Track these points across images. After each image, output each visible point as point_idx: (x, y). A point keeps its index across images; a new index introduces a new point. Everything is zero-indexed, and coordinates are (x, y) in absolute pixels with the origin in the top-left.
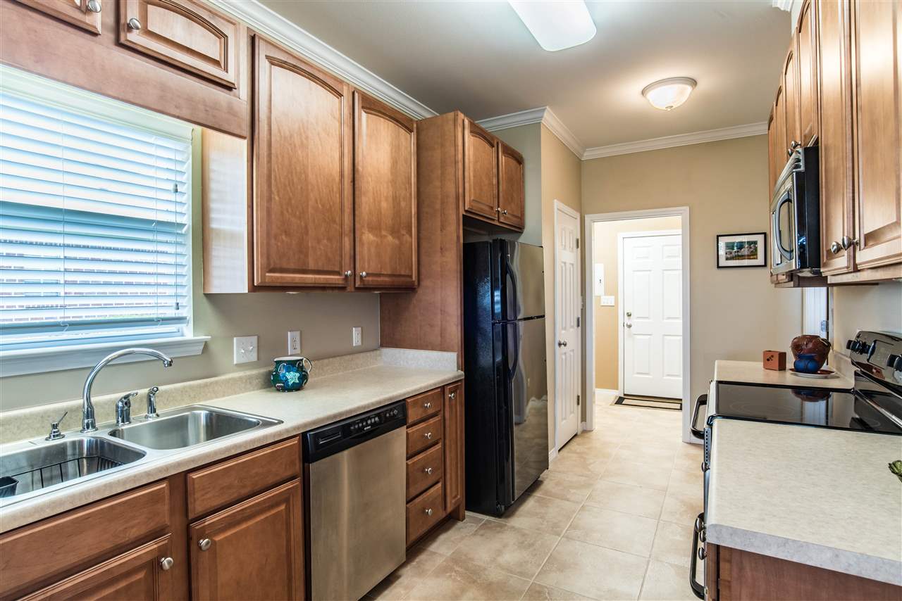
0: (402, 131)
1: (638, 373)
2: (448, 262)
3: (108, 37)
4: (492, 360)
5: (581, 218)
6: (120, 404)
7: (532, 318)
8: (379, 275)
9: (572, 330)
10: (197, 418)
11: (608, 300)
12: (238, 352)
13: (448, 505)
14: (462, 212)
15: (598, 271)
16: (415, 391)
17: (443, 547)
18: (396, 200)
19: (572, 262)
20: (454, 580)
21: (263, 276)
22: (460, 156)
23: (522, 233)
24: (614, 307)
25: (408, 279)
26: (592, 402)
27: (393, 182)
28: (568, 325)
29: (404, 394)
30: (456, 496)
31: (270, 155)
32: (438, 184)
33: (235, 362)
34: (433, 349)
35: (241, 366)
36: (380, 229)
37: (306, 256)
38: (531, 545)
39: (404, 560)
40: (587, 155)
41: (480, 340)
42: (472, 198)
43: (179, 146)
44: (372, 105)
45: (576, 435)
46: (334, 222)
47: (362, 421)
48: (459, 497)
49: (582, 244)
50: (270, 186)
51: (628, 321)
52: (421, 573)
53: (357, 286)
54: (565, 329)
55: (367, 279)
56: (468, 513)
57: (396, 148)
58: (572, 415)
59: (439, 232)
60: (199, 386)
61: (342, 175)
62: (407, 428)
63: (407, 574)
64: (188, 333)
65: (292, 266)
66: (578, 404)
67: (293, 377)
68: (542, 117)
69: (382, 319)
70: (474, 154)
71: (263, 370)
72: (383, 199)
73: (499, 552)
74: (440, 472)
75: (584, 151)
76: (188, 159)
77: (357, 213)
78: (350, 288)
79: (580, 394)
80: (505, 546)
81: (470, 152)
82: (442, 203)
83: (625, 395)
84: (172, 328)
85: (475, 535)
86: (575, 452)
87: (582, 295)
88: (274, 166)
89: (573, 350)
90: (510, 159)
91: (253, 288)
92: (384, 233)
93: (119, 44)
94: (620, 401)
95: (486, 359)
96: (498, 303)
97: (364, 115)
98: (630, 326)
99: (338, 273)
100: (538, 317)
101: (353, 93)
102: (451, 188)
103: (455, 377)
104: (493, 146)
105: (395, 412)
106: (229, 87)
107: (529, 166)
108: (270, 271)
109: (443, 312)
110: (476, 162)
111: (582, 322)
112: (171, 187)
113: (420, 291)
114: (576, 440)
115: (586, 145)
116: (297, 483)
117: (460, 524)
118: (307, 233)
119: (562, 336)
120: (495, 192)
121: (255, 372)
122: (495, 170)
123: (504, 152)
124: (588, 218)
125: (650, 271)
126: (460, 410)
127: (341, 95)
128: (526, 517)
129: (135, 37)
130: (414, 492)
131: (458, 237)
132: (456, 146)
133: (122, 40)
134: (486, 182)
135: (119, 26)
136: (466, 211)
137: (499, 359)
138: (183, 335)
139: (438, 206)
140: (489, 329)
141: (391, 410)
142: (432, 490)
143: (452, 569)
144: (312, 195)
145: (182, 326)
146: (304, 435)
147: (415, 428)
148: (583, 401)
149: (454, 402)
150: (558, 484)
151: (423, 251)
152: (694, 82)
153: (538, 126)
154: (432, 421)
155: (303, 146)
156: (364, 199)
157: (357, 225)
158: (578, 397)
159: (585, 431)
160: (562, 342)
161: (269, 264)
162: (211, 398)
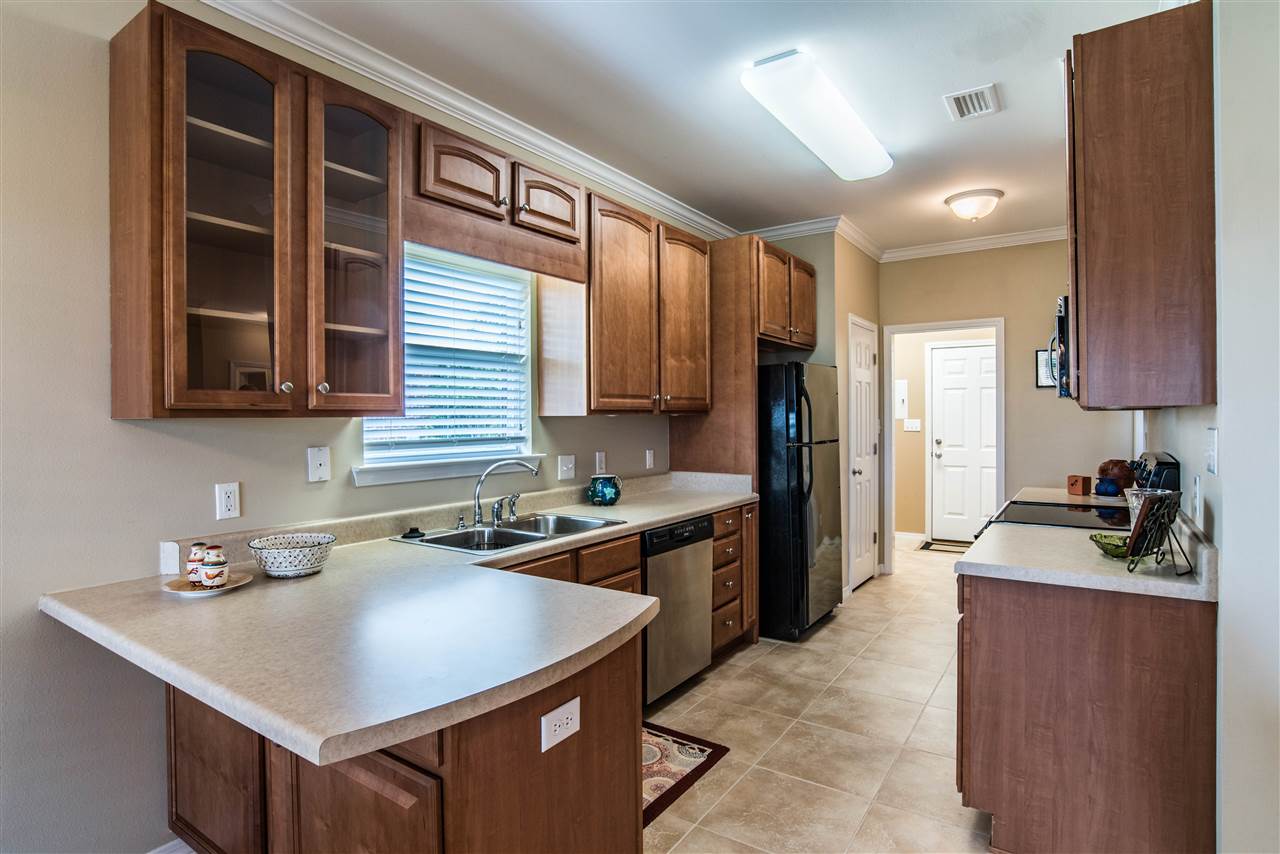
0: (698, 255)
1: (950, 513)
2: (744, 384)
3: (507, 218)
4: (786, 483)
5: (879, 330)
6: (496, 506)
7: (824, 442)
8: (679, 398)
9: (867, 457)
10: (546, 522)
11: (913, 424)
12: (562, 468)
13: (745, 624)
14: (757, 335)
15: (899, 389)
16: (719, 507)
17: (742, 661)
18: (692, 324)
19: (868, 381)
20: (757, 682)
21: (598, 402)
22: (755, 279)
23: (813, 350)
24: (920, 433)
25: (703, 402)
26: (892, 546)
27: (690, 307)
28: (864, 452)
29: (711, 509)
30: (751, 617)
31: (601, 296)
32: (731, 306)
33: (559, 478)
34: (727, 471)
35: (564, 482)
36: (679, 354)
37: (626, 382)
38: (826, 662)
39: (709, 663)
40: (886, 258)
41: (773, 462)
42: (767, 320)
43: (517, 287)
44: (675, 235)
45: (872, 578)
46: (645, 349)
47: (682, 527)
48: (754, 617)
49: (880, 360)
50: (601, 323)
51: (937, 450)
52: (725, 677)
53: (662, 408)
54: (859, 456)
55: (672, 402)
56: (761, 639)
57: (693, 272)
58: (868, 554)
59: (733, 355)
60: (537, 497)
61: (651, 306)
62: (714, 541)
63: (711, 677)
64: (527, 450)
65: (616, 392)
66: (875, 542)
67: (609, 492)
68: (836, 226)
69: (672, 442)
70: (769, 277)
71: (580, 487)
72: (682, 324)
73: (796, 666)
74: (738, 589)
75: (883, 253)
76: (526, 298)
77: (662, 340)
78: (656, 412)
79: (877, 532)
80: (802, 662)
81: (764, 275)
82: (737, 326)
83: (933, 540)
84: (511, 446)
85: (770, 653)
86: (871, 593)
87: (880, 418)
88: (605, 305)
89: (869, 481)
90: (802, 275)
91: (590, 411)
92: (683, 357)
93: (513, 223)
94: (927, 546)
95: (780, 482)
96: (793, 426)
97: (668, 245)
98: (939, 456)
99: (648, 397)
100: (831, 441)
101: (658, 227)
102: (745, 312)
103: (751, 499)
104: (785, 263)
105: (706, 524)
106: (573, 241)
107: (821, 278)
108: (603, 397)
109: (737, 435)
110: (769, 283)
111: (880, 449)
112: (516, 324)
113: (713, 414)
114: (873, 582)
115: (884, 248)
116: (637, 572)
117: (754, 646)
118: (626, 362)
119: (857, 463)
120: (788, 310)
121: (573, 488)
122: (787, 289)
123: (796, 267)
124: (886, 329)
125: (964, 389)
126: (755, 531)
127: (649, 231)
128: (819, 642)
129: (524, 217)
130: (719, 603)
131: (753, 360)
132: (751, 269)
133: (517, 221)
134: (779, 302)
135: (514, 210)
136: (761, 334)
137: (794, 483)
138: (520, 453)
139: (732, 329)
140: (783, 452)
141: (701, 522)
142: (731, 605)
143: (753, 676)
144: (630, 328)
145: (521, 445)
146: (642, 534)
147: (719, 543)
148: (880, 538)
149: (750, 522)
150: (852, 618)
151: (716, 375)
152: (1000, 194)
153: (832, 234)
154: (732, 538)
155: (625, 284)
156: (668, 326)
157: (662, 352)
158: (875, 534)
159: (882, 575)
160: (857, 470)
161: (601, 392)
162: (545, 509)
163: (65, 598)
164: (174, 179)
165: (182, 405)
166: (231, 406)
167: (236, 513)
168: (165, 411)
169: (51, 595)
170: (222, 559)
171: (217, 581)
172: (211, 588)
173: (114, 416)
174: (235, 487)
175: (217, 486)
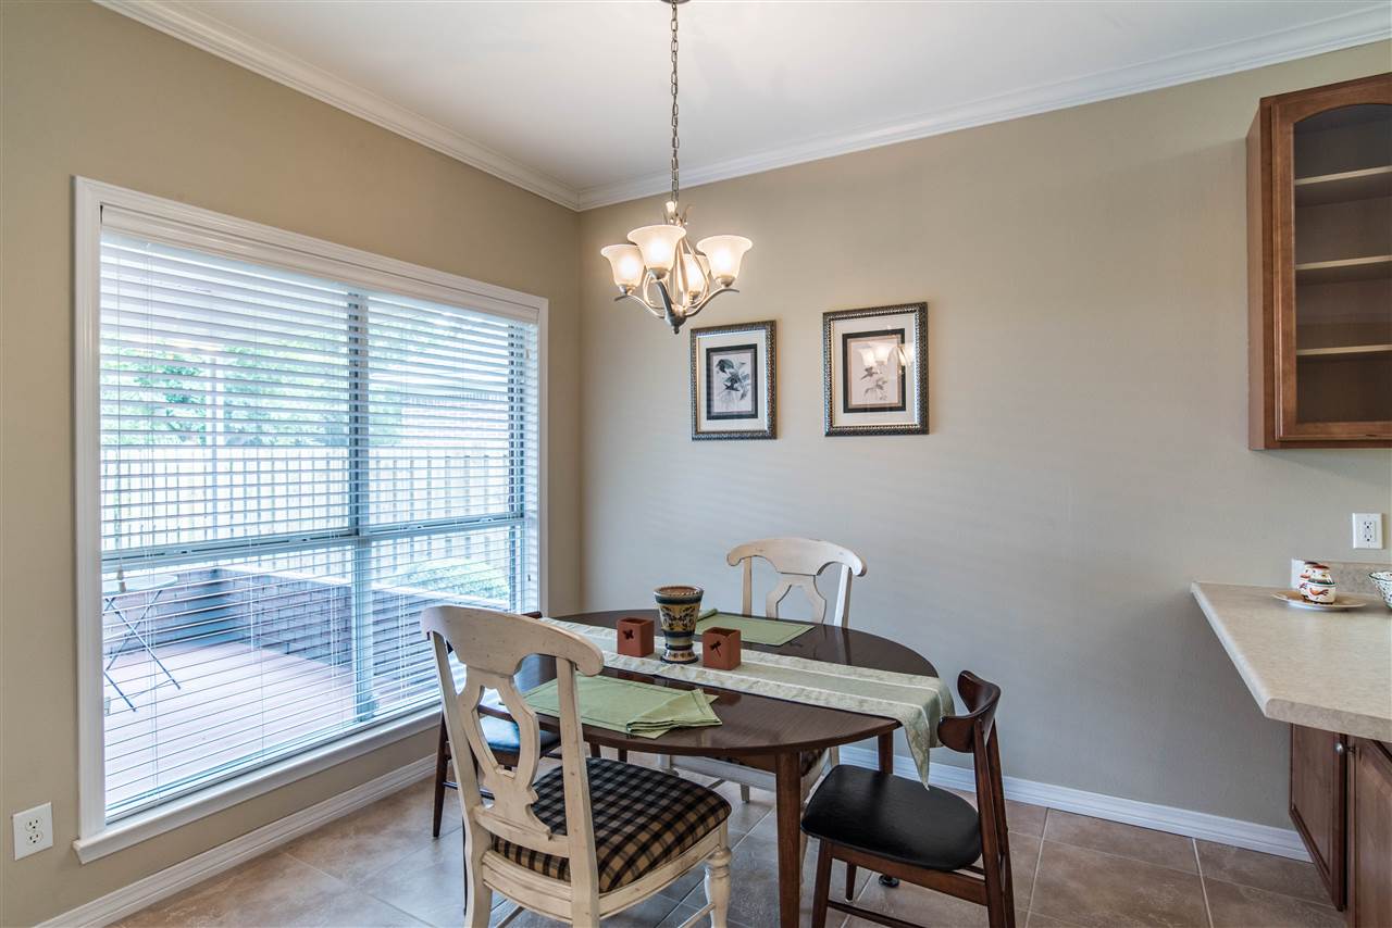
163: (1204, 587)
164: (1282, 242)
165: (1292, 437)
166: (1344, 437)
167: (1378, 545)
168: (1275, 443)
169: (1201, 584)
170: (1329, 579)
171: (1321, 598)
172: (1316, 603)
173: (1250, 448)
174: (1377, 518)
175: (1354, 515)
